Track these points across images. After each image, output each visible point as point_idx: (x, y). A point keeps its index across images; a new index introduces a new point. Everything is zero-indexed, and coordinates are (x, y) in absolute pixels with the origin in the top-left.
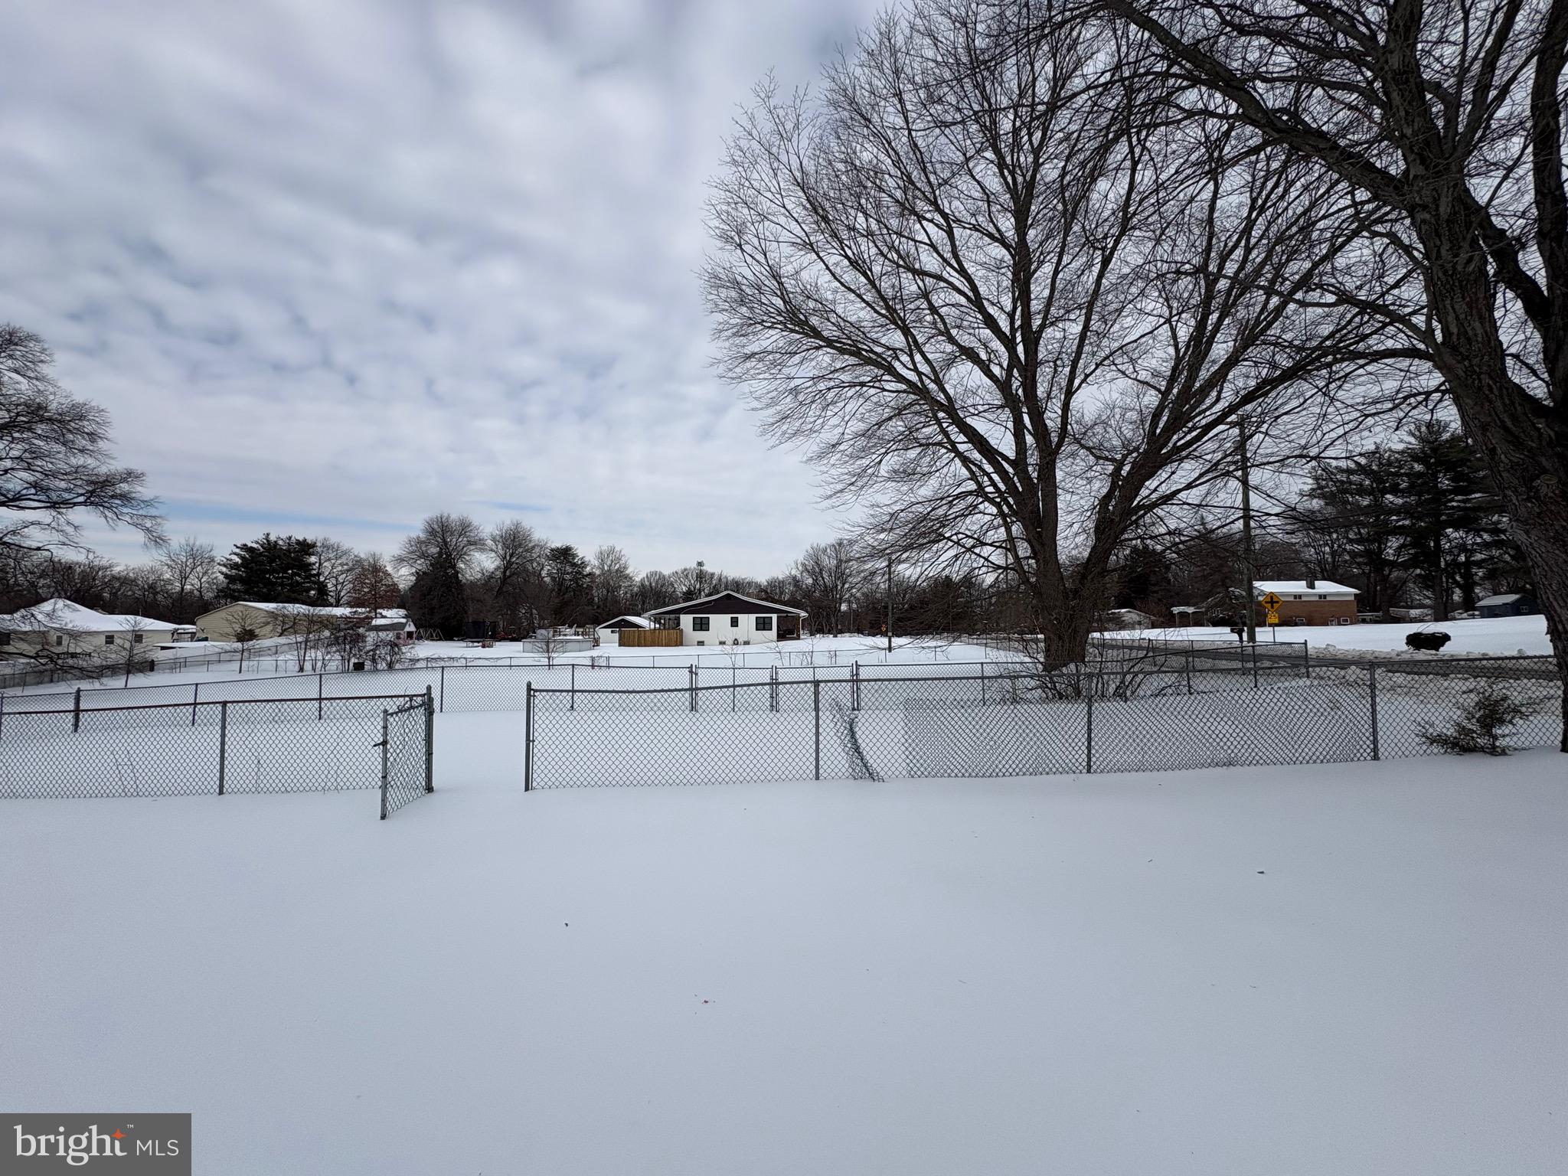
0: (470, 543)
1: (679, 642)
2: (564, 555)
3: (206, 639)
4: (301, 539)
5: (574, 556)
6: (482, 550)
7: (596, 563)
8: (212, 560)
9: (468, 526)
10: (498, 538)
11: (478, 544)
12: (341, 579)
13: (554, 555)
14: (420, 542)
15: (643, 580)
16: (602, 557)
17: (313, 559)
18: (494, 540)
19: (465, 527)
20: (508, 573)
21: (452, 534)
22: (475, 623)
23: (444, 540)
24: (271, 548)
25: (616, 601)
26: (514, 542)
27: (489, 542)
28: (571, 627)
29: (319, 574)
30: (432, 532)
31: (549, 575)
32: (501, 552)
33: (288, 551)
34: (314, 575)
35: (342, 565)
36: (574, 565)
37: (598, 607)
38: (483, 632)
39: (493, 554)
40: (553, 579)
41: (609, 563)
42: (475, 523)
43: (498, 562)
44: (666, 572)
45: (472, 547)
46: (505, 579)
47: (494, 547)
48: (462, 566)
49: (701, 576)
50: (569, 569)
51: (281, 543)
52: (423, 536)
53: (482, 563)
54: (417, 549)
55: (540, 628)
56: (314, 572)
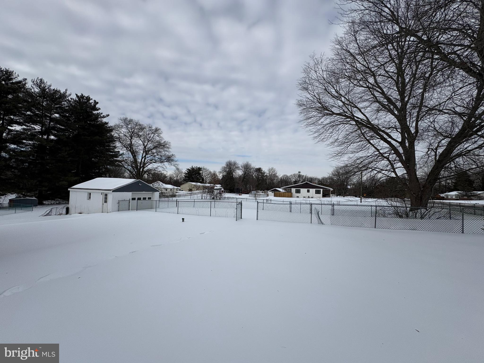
0: (236, 168)
1: (291, 196)
2: (259, 170)
3: (183, 191)
4: (199, 167)
5: (262, 170)
6: (239, 170)
7: (268, 172)
8: (182, 172)
9: (236, 163)
10: (243, 166)
11: (238, 168)
12: (206, 177)
13: (256, 170)
14: (225, 168)
15: (281, 177)
16: (269, 170)
17: (201, 172)
18: (242, 167)
19: (235, 164)
20: (245, 176)
21: (232, 166)
22: (238, 189)
23: (230, 167)
24: (193, 169)
25: (273, 184)
26: (247, 167)
27: (241, 167)
28: (261, 191)
29: (202, 176)
30: (227, 165)
31: (255, 176)
32: (244, 170)
33: (196, 170)
34: (201, 176)
35: (207, 173)
36: (262, 173)
37: (268, 185)
38: (239, 191)
39: (241, 171)
40: (256, 177)
41: (271, 172)
42: (237, 162)
43: (243, 173)
44: (289, 175)
45: (236, 169)
46: (244, 177)
47: (242, 169)
48: (234, 174)
49: (300, 176)
50: (260, 174)
51: (195, 168)
52: (225, 166)
53: (239, 173)
54: (224, 169)
55: (253, 191)
56: (201, 175)
